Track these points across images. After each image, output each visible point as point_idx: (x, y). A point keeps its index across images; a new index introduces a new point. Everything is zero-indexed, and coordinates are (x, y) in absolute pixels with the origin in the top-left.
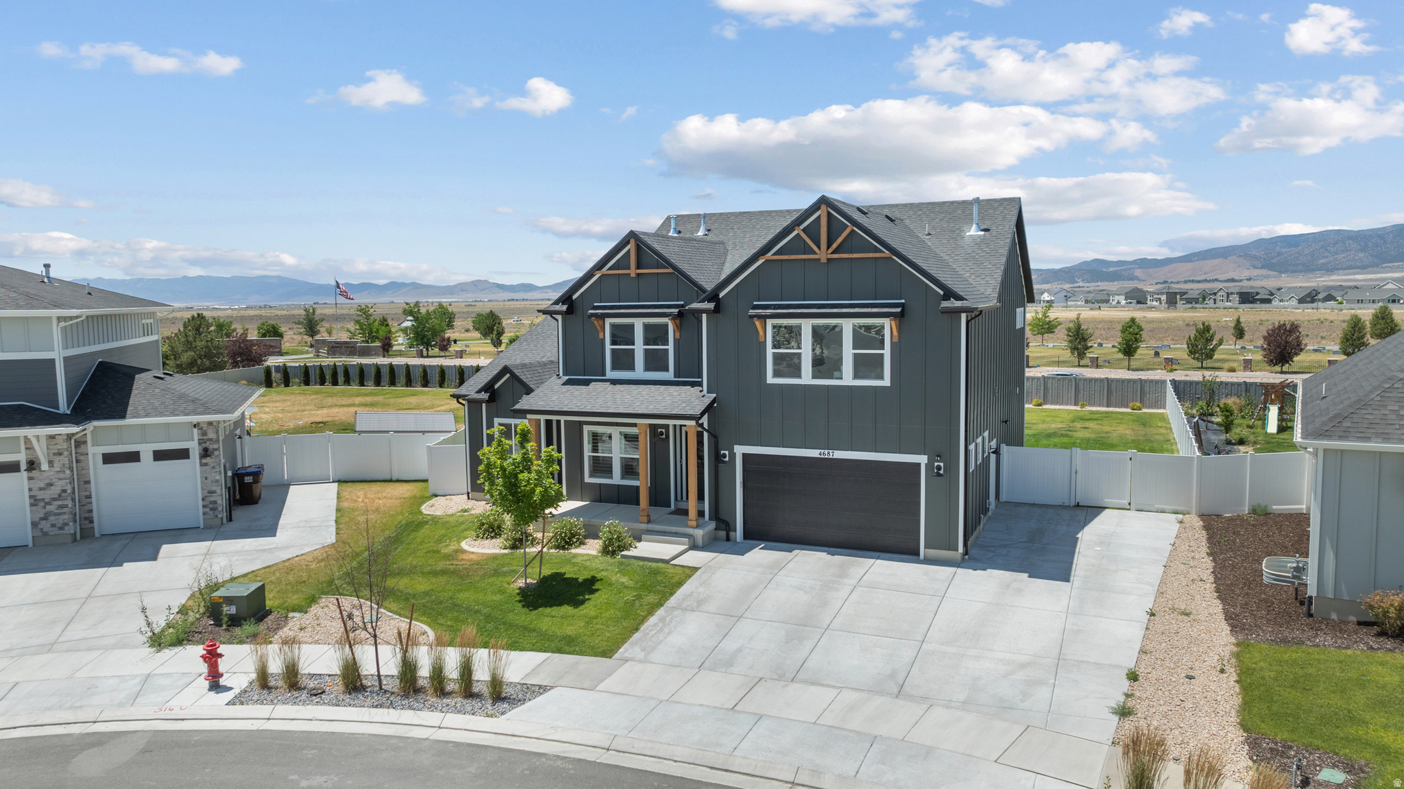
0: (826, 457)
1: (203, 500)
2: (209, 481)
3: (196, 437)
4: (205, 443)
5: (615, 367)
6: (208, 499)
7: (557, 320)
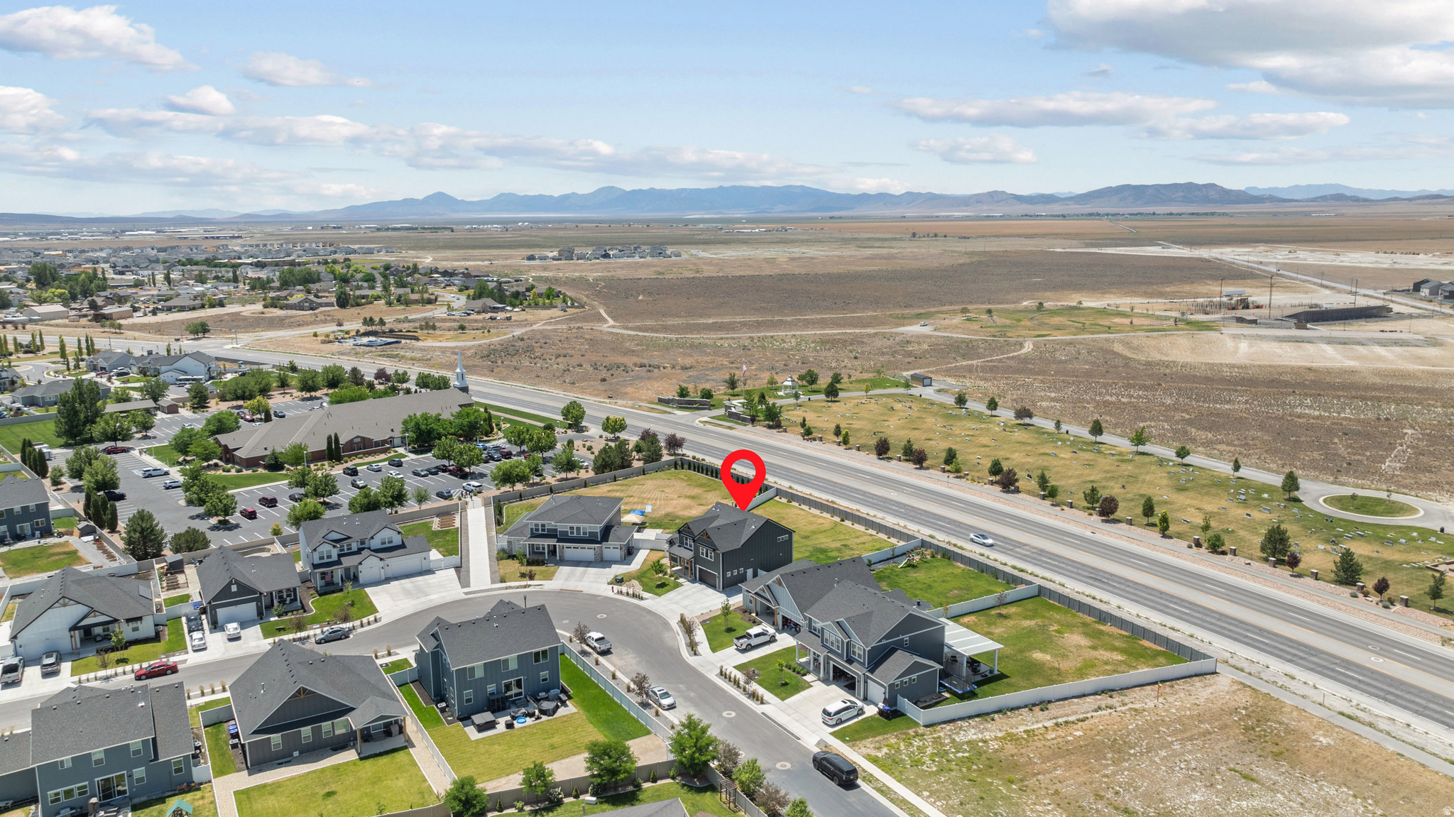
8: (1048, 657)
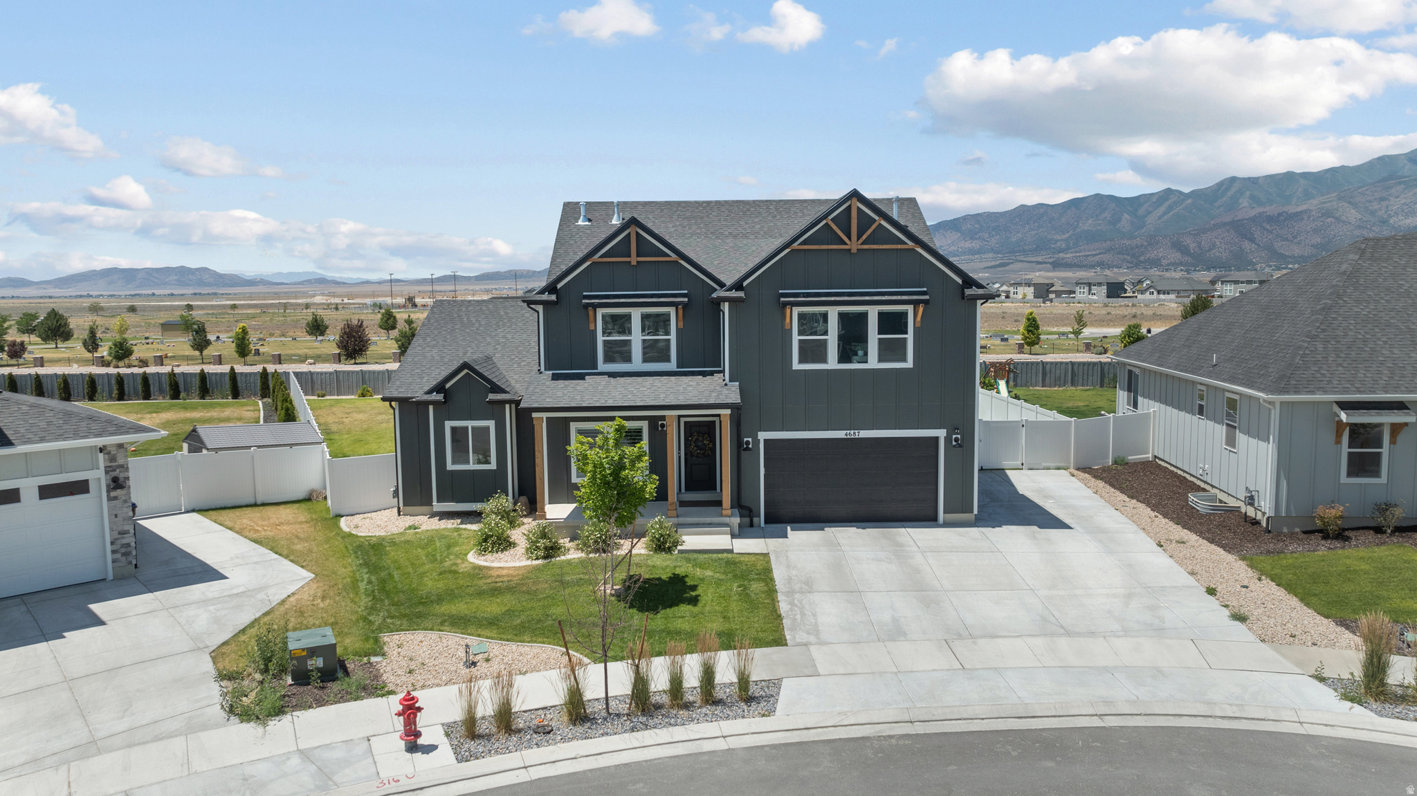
0: (852, 437)
1: (112, 543)
2: (120, 518)
3: (102, 465)
4: (115, 470)
5: (609, 359)
6: (119, 542)
7: (538, 312)
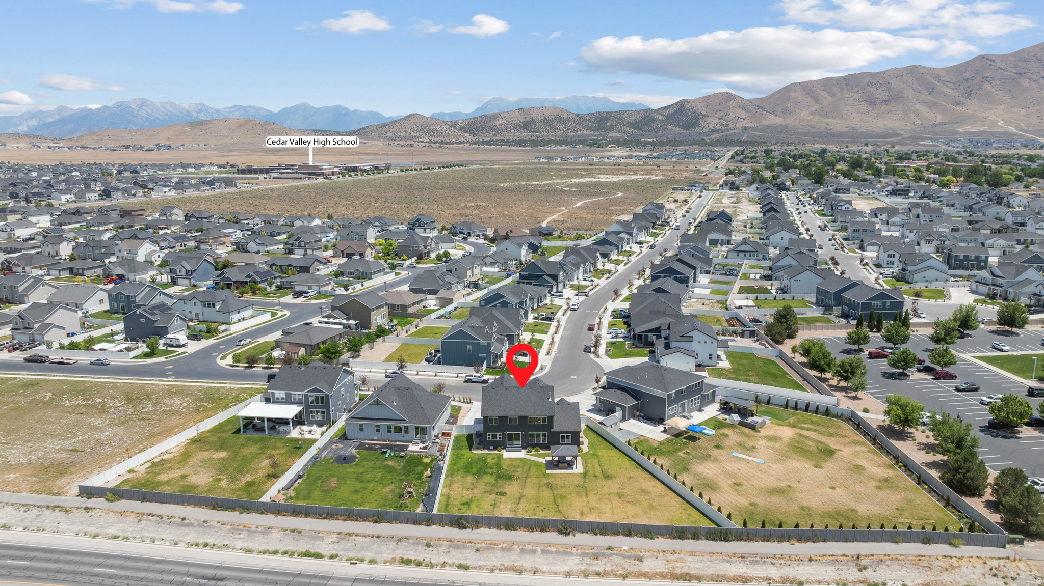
8: (215, 456)
